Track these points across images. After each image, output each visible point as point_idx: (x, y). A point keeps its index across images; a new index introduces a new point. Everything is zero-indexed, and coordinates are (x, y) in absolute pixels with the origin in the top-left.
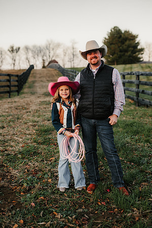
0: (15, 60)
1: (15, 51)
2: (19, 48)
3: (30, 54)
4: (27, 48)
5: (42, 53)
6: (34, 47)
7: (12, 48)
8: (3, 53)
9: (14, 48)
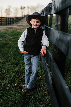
0: (23, 13)
1: (23, 9)
2: (25, 7)
3: (30, 10)
4: (28, 7)
5: (35, 10)
6: (32, 7)
7: (22, 7)
8: (18, 9)
9: (23, 7)
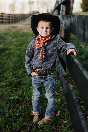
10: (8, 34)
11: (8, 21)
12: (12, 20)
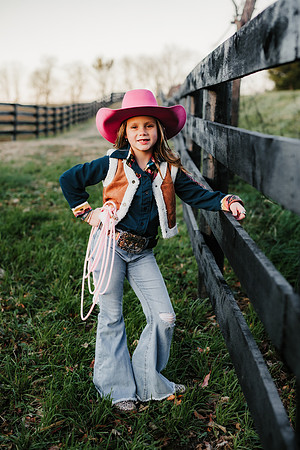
1: (105, 68)
2: (112, 62)
5: (156, 71)
6: (142, 58)
7: (100, 61)
8: (83, 71)
9: (104, 62)
10: (38, 171)
11: (34, 128)
12: (45, 123)
